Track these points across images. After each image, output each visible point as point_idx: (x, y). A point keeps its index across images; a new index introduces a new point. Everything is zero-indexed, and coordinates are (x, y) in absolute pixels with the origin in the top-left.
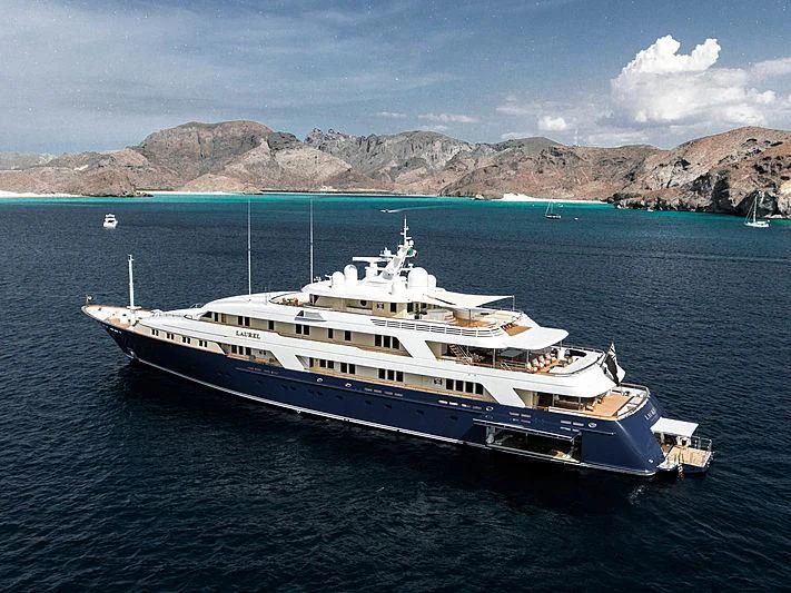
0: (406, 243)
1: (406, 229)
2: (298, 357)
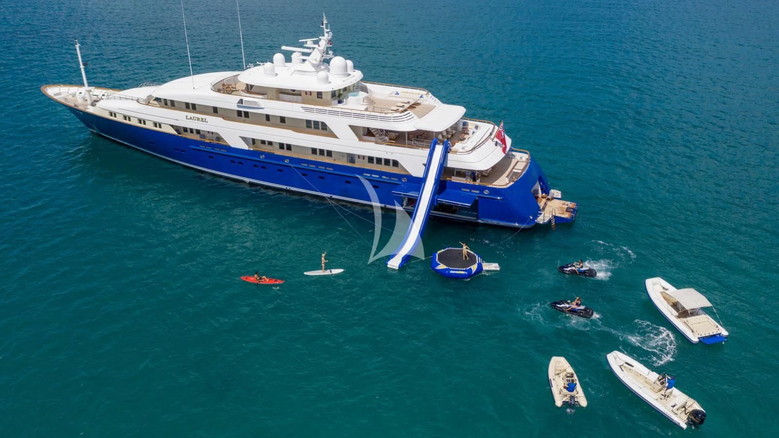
0: (326, 35)
1: (325, 22)
2: (242, 138)
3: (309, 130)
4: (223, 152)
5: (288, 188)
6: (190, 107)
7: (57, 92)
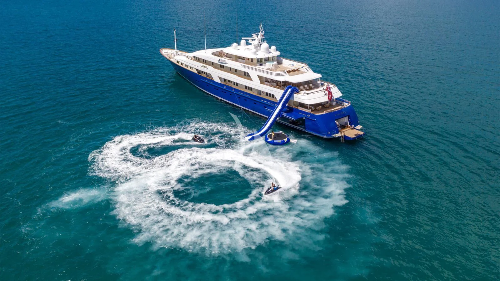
0: (261, 32)
1: (261, 26)
2: (219, 77)
3: (245, 76)
4: (211, 83)
5: (233, 103)
6: (204, 61)
7: (165, 52)
